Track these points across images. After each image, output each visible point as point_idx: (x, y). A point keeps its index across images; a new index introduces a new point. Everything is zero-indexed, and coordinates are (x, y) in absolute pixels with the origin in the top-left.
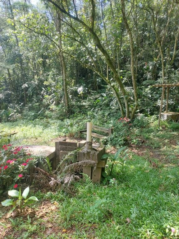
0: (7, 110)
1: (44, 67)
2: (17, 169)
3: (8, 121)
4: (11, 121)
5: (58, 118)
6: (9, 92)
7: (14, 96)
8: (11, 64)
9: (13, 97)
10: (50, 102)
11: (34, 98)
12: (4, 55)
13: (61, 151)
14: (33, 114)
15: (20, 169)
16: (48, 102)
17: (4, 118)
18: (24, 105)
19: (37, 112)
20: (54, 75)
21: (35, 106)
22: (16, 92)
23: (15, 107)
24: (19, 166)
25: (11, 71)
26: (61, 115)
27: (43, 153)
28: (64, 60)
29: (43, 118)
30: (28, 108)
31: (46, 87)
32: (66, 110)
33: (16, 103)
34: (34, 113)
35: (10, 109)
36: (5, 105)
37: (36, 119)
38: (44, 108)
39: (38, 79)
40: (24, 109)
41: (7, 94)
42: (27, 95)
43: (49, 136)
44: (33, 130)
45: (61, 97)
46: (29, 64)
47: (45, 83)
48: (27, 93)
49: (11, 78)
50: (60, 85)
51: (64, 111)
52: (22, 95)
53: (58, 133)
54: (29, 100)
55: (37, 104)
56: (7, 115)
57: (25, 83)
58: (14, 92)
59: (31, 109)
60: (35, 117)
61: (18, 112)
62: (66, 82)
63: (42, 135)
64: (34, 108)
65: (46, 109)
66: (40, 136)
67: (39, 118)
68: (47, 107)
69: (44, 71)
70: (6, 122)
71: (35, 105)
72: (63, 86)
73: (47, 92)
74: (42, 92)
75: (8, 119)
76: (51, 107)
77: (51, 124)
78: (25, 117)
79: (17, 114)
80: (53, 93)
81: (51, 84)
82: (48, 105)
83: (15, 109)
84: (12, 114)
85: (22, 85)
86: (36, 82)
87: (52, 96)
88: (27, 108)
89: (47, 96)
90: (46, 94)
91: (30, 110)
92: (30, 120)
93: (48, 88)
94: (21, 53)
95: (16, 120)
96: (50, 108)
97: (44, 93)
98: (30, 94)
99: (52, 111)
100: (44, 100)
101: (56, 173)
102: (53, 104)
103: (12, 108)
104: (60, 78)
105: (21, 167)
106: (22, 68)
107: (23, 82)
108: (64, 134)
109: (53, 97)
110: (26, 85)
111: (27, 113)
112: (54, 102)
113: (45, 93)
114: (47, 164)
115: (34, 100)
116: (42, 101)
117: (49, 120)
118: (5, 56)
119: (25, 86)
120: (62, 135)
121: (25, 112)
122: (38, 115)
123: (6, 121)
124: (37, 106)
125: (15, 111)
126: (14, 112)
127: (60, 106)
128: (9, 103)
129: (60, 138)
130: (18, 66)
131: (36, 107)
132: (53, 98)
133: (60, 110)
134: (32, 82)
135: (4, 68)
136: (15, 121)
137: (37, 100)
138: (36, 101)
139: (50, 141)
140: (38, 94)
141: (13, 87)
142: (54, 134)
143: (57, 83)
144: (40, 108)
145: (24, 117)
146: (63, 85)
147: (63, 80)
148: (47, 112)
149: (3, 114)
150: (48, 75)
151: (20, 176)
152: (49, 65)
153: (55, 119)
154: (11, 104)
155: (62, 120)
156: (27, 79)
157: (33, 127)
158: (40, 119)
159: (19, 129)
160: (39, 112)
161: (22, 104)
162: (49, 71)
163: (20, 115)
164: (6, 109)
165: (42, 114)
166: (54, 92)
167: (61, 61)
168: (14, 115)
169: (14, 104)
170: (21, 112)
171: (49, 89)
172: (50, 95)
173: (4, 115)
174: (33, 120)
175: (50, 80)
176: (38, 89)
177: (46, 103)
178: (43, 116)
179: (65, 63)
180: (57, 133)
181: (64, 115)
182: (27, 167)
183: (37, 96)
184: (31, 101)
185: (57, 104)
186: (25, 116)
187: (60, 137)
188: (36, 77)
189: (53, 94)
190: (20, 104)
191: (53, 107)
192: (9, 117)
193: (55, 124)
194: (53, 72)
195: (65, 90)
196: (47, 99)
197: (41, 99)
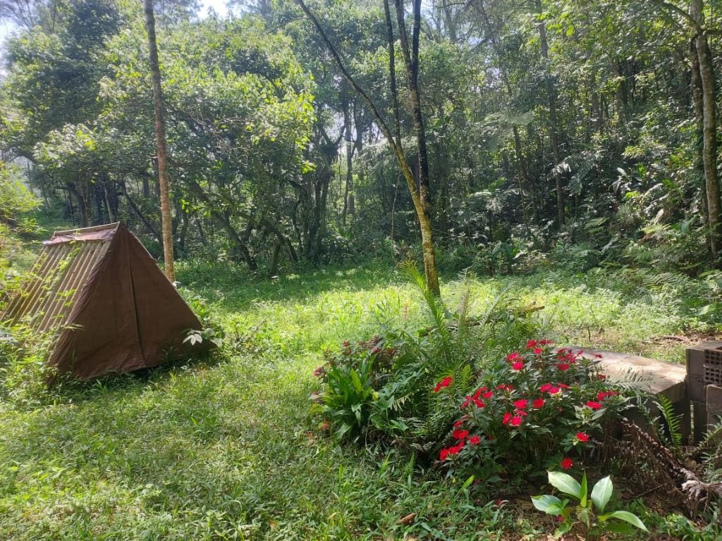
0: (508, 243)
1: (625, 101)
2: (569, 414)
3: (511, 272)
4: (518, 274)
5: (675, 267)
6: (514, 191)
7: (528, 202)
8: (525, 112)
9: (526, 205)
10: (642, 214)
11: (587, 202)
12: (507, 90)
13: (712, 385)
14: (585, 253)
15: (577, 416)
16: (638, 214)
17: (500, 263)
18: (556, 228)
19: (599, 248)
20: (662, 121)
21: (592, 227)
22: (534, 190)
23: (530, 233)
24: (577, 408)
25: (522, 132)
26: (689, 257)
27: (641, 379)
28: (708, 61)
29: (620, 267)
30: (568, 235)
31: (631, 163)
32: (708, 238)
33: (533, 223)
34: (587, 251)
35: (516, 239)
36: (504, 229)
37: (594, 269)
38: (623, 232)
39: (604, 142)
40: (556, 239)
41: (509, 199)
42: (565, 195)
43: (645, 326)
44: (587, 301)
45: (689, 194)
46: (576, 102)
47: (628, 152)
48: (566, 188)
49: (521, 153)
50: (688, 153)
51: (703, 240)
52: (551, 197)
53: (678, 317)
54: (573, 212)
55: (600, 221)
56: (508, 255)
57: (560, 161)
58: (528, 190)
59: (577, 236)
60: (592, 262)
61: (537, 246)
62: (714, 136)
63: (619, 321)
64: (589, 234)
65: (630, 235)
66: (613, 324)
67: (602, 267)
68: (633, 229)
69: (627, 114)
70: (504, 275)
71: (592, 224)
72: (701, 154)
73: (633, 179)
74: (617, 183)
75: (509, 268)
76: (647, 230)
77: (649, 288)
78: (560, 264)
79: (536, 254)
80: (655, 184)
81: (649, 153)
82: (638, 223)
83: (529, 239)
84: (522, 253)
85: (552, 167)
86: (598, 152)
87: (654, 191)
88: (564, 236)
89: (634, 195)
90: (629, 189)
91: (573, 242)
92: (575, 272)
93: (636, 168)
94: (554, 74)
95: (534, 271)
96: (643, 234)
97: (622, 184)
98: (576, 192)
99: (652, 242)
100: (623, 209)
101: (698, 458)
102: (656, 220)
103: (522, 236)
104: (687, 126)
105: (581, 411)
106: (553, 118)
107: (556, 159)
108: (704, 326)
109: (657, 194)
110: (566, 166)
111: (565, 251)
112: (661, 212)
113: (626, 185)
114: (663, 420)
115: (586, 208)
116: (614, 210)
117: (641, 272)
118: (510, 91)
119: (561, 168)
120: (697, 326)
121: (559, 248)
122: (602, 258)
123: (505, 272)
124: (597, 227)
125: (530, 244)
126: (527, 246)
127: (686, 224)
128: (514, 222)
129: (686, 339)
130: (542, 112)
131: (596, 230)
132: (657, 197)
133: (683, 238)
134: (583, 156)
135: (505, 126)
136: (530, 275)
137: (596, 209)
138: (595, 211)
139: (649, 342)
140: (603, 190)
141: (526, 177)
142: (664, 320)
143: (673, 145)
144: (607, 233)
145: (557, 262)
146: (700, 150)
147: (700, 133)
148: (633, 246)
149: (496, 253)
150: (641, 124)
151: (580, 437)
152: (645, 90)
153: (665, 271)
154: (520, 226)
155: (693, 274)
156: (567, 146)
157: (586, 293)
158: (608, 268)
159: (545, 297)
160: (607, 247)
161: (550, 223)
162: (643, 112)
163: (544, 256)
164: (506, 239)
165: (615, 253)
166: (661, 177)
167: (697, 68)
168: (526, 255)
169: (527, 226)
170: (546, 248)
171: (641, 169)
172: (643, 189)
173: (499, 256)
174: (585, 271)
175: (646, 139)
176: (603, 175)
177: (631, 217)
178: (618, 260)
179: (712, 72)
180: (674, 319)
181: (701, 258)
182: (599, 413)
183: (597, 197)
184: (577, 213)
185: (674, 217)
186: (559, 258)
187: (689, 336)
188: (596, 136)
189: (655, 187)
190: (545, 223)
191: (654, 228)
192: (514, 262)
193: (664, 288)
194: (660, 110)
195: (710, 166)
196: (635, 204)
197: (612, 204)
